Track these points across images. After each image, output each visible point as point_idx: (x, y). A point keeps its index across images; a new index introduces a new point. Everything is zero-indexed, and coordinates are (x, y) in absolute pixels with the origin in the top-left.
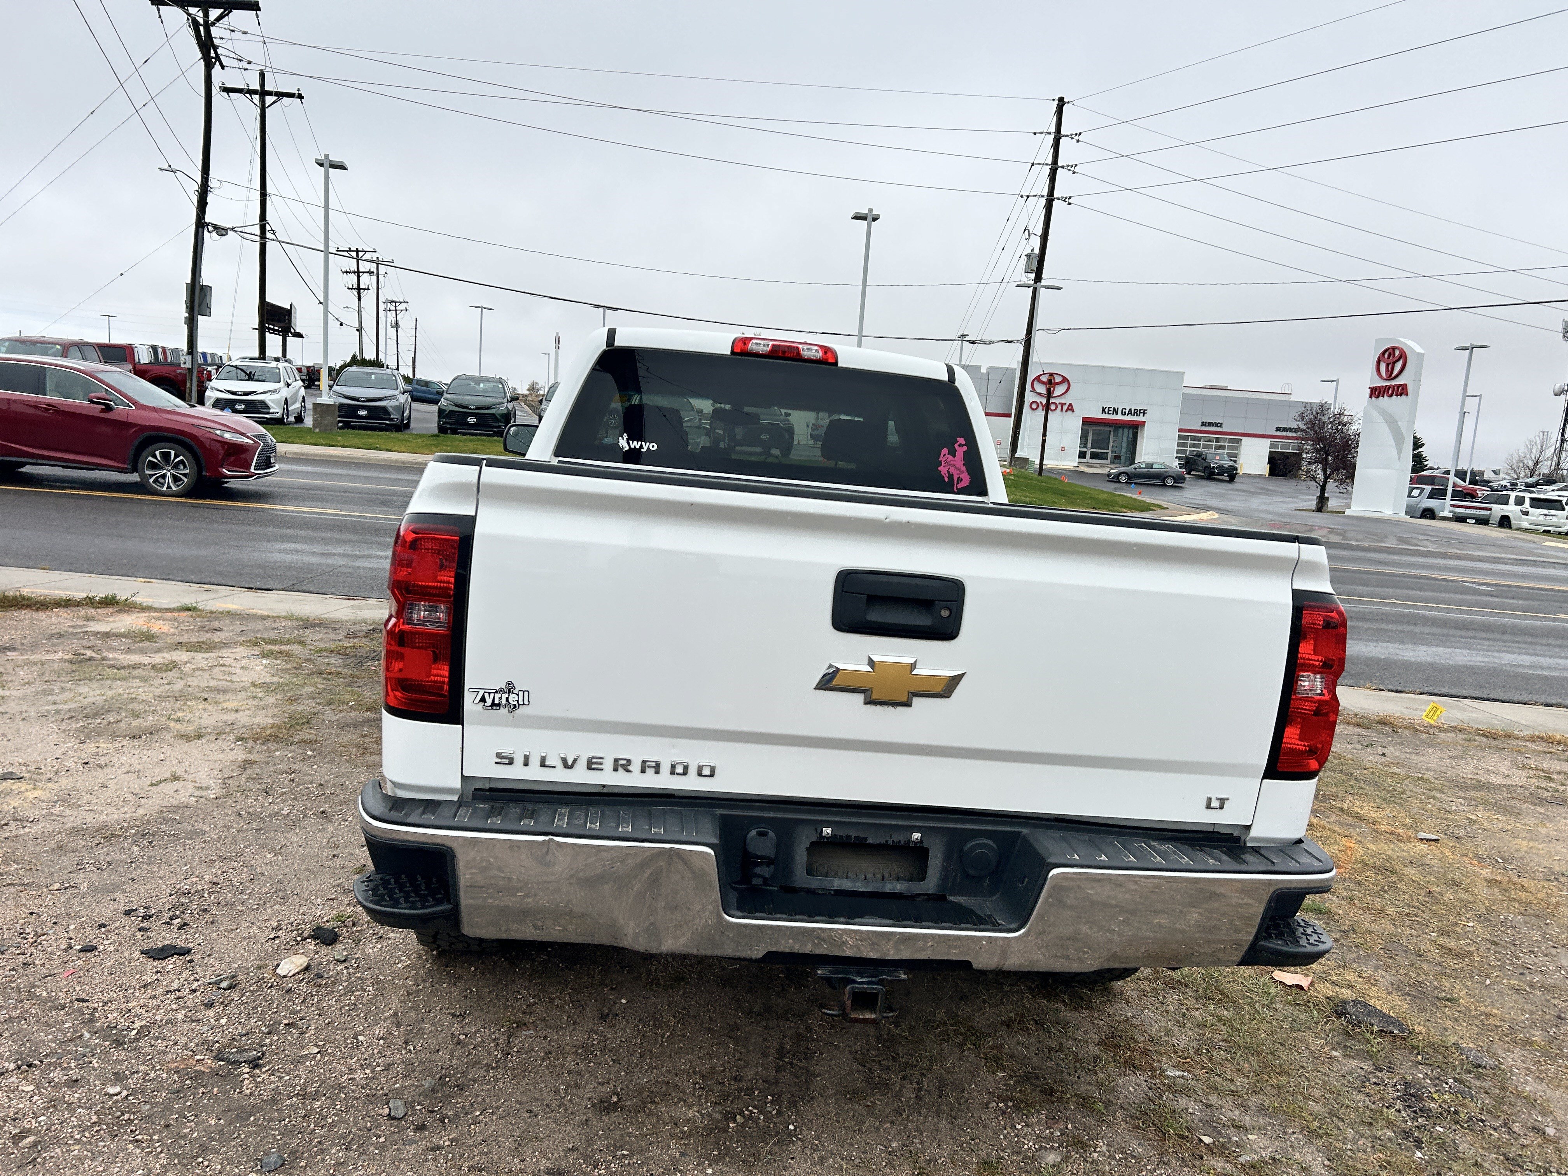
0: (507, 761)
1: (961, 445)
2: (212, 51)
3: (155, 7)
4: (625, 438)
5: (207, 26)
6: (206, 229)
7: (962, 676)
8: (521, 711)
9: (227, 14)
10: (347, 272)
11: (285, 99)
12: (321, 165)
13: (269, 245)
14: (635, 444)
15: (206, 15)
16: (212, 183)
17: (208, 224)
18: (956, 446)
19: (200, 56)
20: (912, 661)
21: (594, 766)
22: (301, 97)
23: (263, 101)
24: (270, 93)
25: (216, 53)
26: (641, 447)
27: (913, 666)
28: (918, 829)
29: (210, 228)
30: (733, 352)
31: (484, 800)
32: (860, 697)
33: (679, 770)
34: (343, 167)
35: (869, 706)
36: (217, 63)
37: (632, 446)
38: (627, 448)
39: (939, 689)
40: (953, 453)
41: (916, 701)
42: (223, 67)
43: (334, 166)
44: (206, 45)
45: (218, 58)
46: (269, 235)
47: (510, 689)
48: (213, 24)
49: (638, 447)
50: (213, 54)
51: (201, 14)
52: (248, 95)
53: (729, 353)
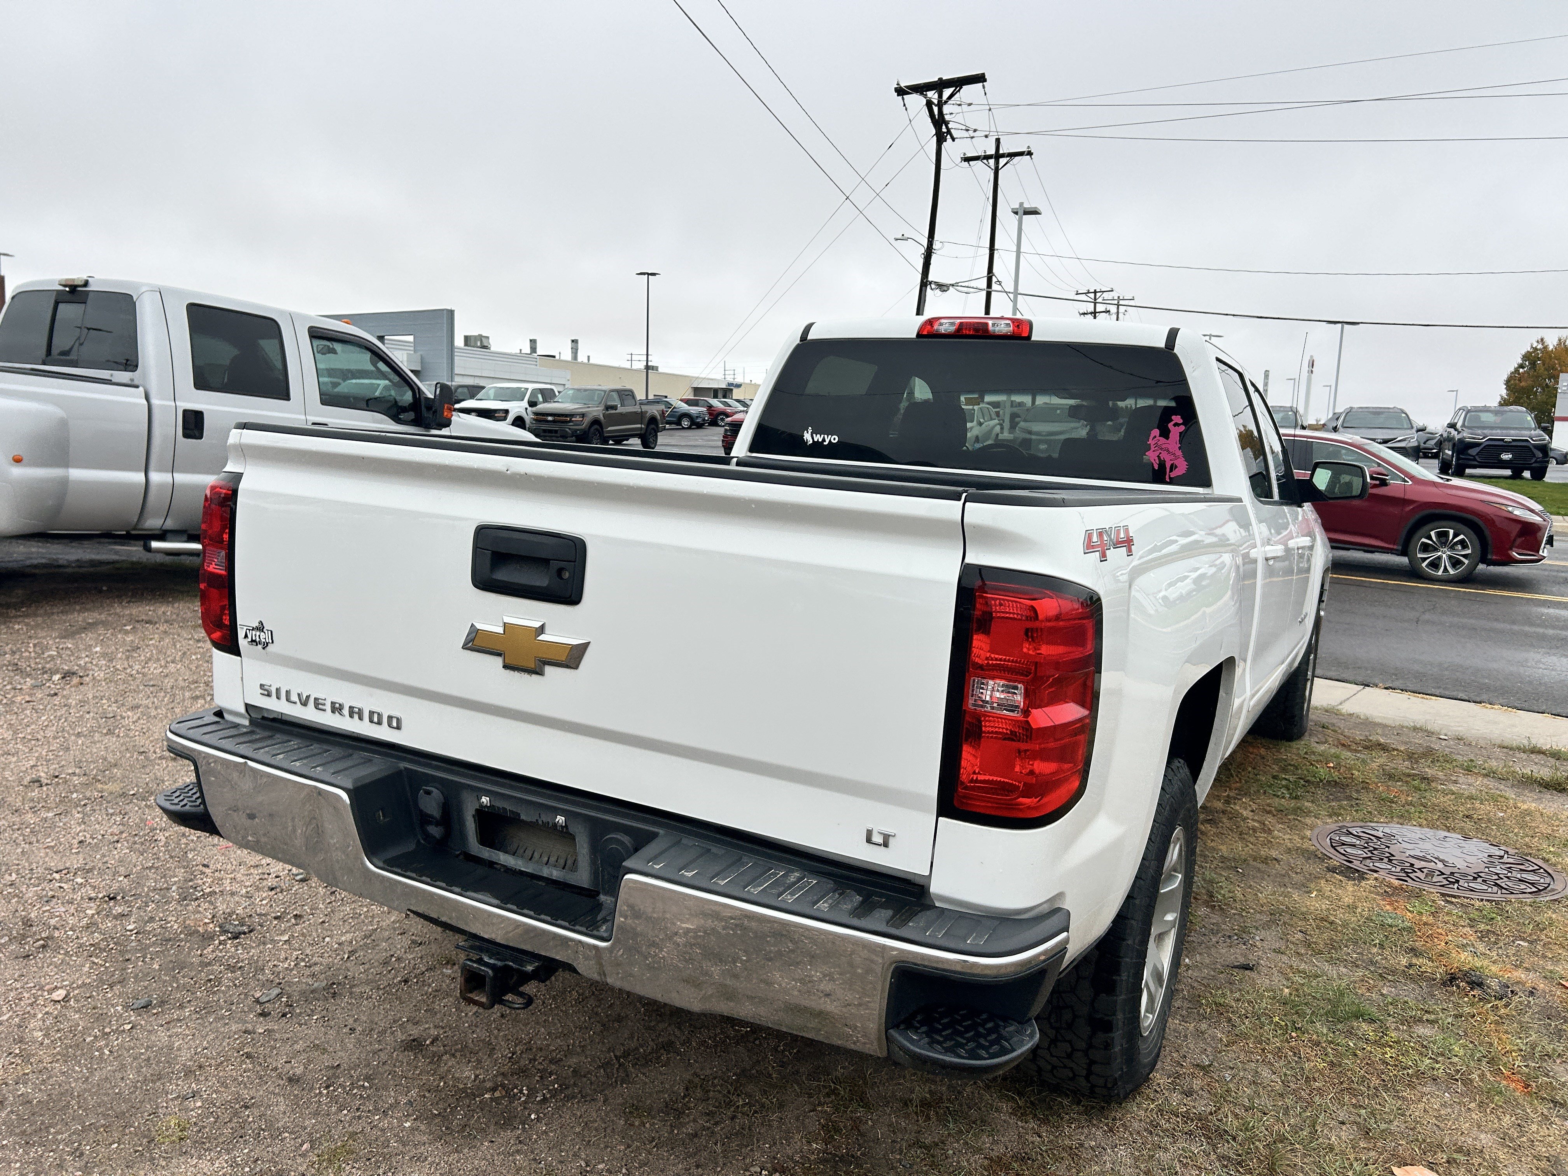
0: (266, 693)
1: (1176, 425)
2: (944, 127)
3: (900, 97)
4: (810, 432)
5: (940, 105)
6: (929, 287)
7: (587, 644)
8: (270, 648)
9: (959, 91)
10: (1084, 314)
11: (1017, 158)
12: (1016, 213)
13: (994, 295)
14: (818, 438)
15: (940, 96)
16: (936, 245)
17: (930, 283)
18: (1170, 425)
19: (934, 132)
20: (537, 625)
21: (320, 706)
22: (1030, 153)
23: (997, 163)
24: (1003, 156)
25: (947, 127)
26: (824, 440)
27: (541, 630)
28: (563, 812)
29: (933, 286)
30: (919, 335)
31: (264, 728)
32: (499, 661)
33: (376, 718)
34: (1035, 212)
35: (508, 671)
36: (949, 137)
37: (816, 440)
38: (811, 442)
39: (563, 658)
40: (1165, 433)
41: (548, 669)
42: (953, 139)
43: (1027, 213)
44: (939, 122)
45: (949, 132)
46: (995, 287)
47: (261, 628)
48: (946, 102)
49: (820, 440)
50: (944, 129)
51: (936, 96)
52: (985, 161)
53: (914, 336)
